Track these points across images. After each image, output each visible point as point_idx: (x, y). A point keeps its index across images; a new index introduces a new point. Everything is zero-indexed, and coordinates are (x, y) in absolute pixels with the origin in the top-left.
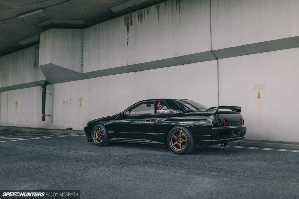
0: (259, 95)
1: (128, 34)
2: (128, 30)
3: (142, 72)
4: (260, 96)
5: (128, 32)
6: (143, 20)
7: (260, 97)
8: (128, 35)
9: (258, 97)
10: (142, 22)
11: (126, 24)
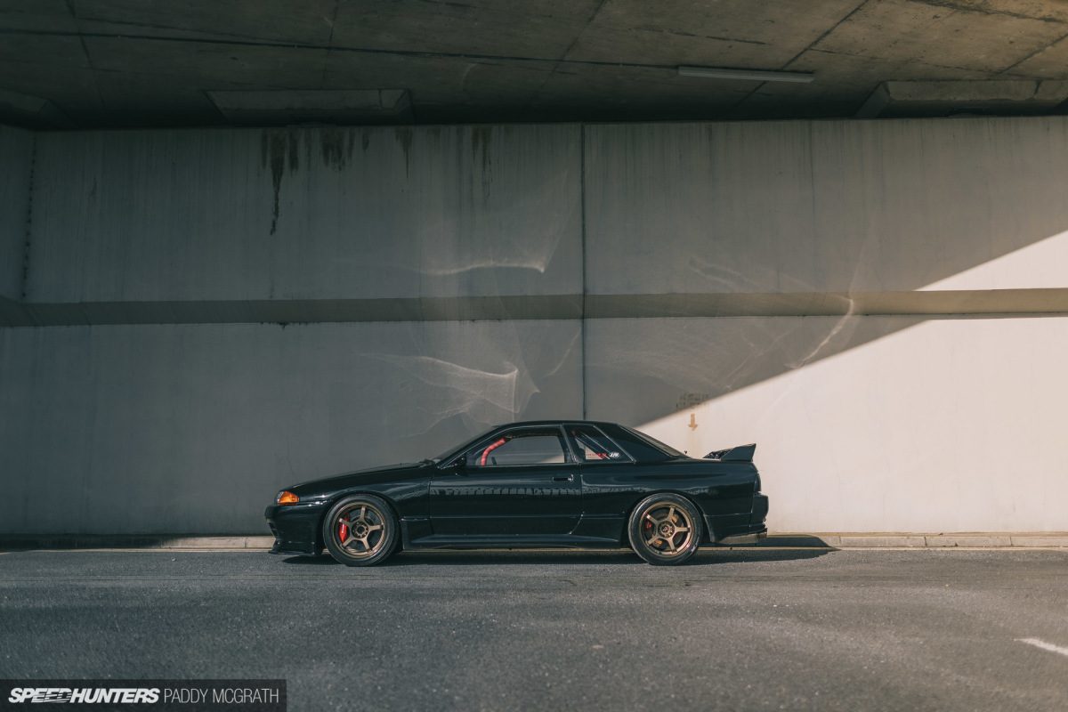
0: (693, 421)
1: (277, 193)
2: (279, 181)
3: (311, 326)
4: (696, 423)
5: (278, 188)
6: (344, 163)
7: (696, 426)
8: (277, 199)
9: (690, 426)
10: (340, 169)
11: (269, 158)
